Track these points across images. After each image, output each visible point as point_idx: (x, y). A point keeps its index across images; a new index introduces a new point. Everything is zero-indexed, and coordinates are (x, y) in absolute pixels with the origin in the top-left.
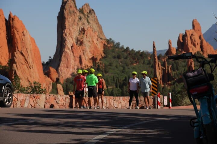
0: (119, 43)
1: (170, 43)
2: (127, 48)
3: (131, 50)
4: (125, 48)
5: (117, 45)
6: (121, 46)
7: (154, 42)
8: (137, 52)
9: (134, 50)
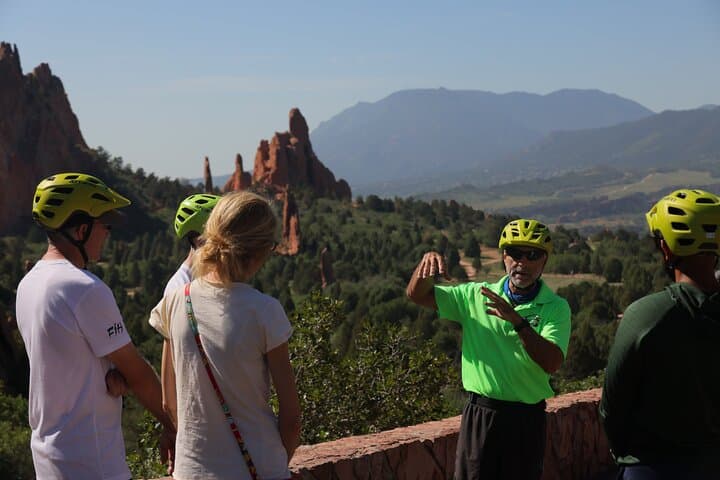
0: (120, 158)
1: (239, 160)
2: (140, 171)
3: (147, 175)
4: (134, 170)
5: (115, 163)
6: (124, 165)
7: (207, 159)
8: (162, 181)
9: (156, 175)
